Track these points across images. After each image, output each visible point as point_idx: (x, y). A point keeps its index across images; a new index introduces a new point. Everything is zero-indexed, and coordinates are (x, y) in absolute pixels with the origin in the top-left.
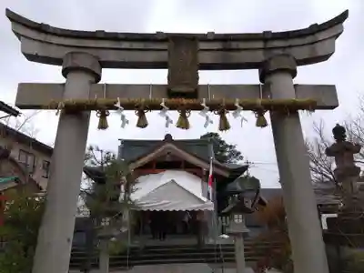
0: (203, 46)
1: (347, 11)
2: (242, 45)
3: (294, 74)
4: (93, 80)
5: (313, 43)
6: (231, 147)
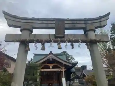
0: (66, 22)
1: (110, 12)
2: (78, 22)
3: (95, 31)
4: (30, 33)
5: (100, 22)
6: (71, 56)
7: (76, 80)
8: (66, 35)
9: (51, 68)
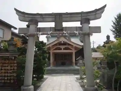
1: (106, 5)
3: (89, 23)
7: (80, 61)
8: (65, 27)
9: (62, 49)
